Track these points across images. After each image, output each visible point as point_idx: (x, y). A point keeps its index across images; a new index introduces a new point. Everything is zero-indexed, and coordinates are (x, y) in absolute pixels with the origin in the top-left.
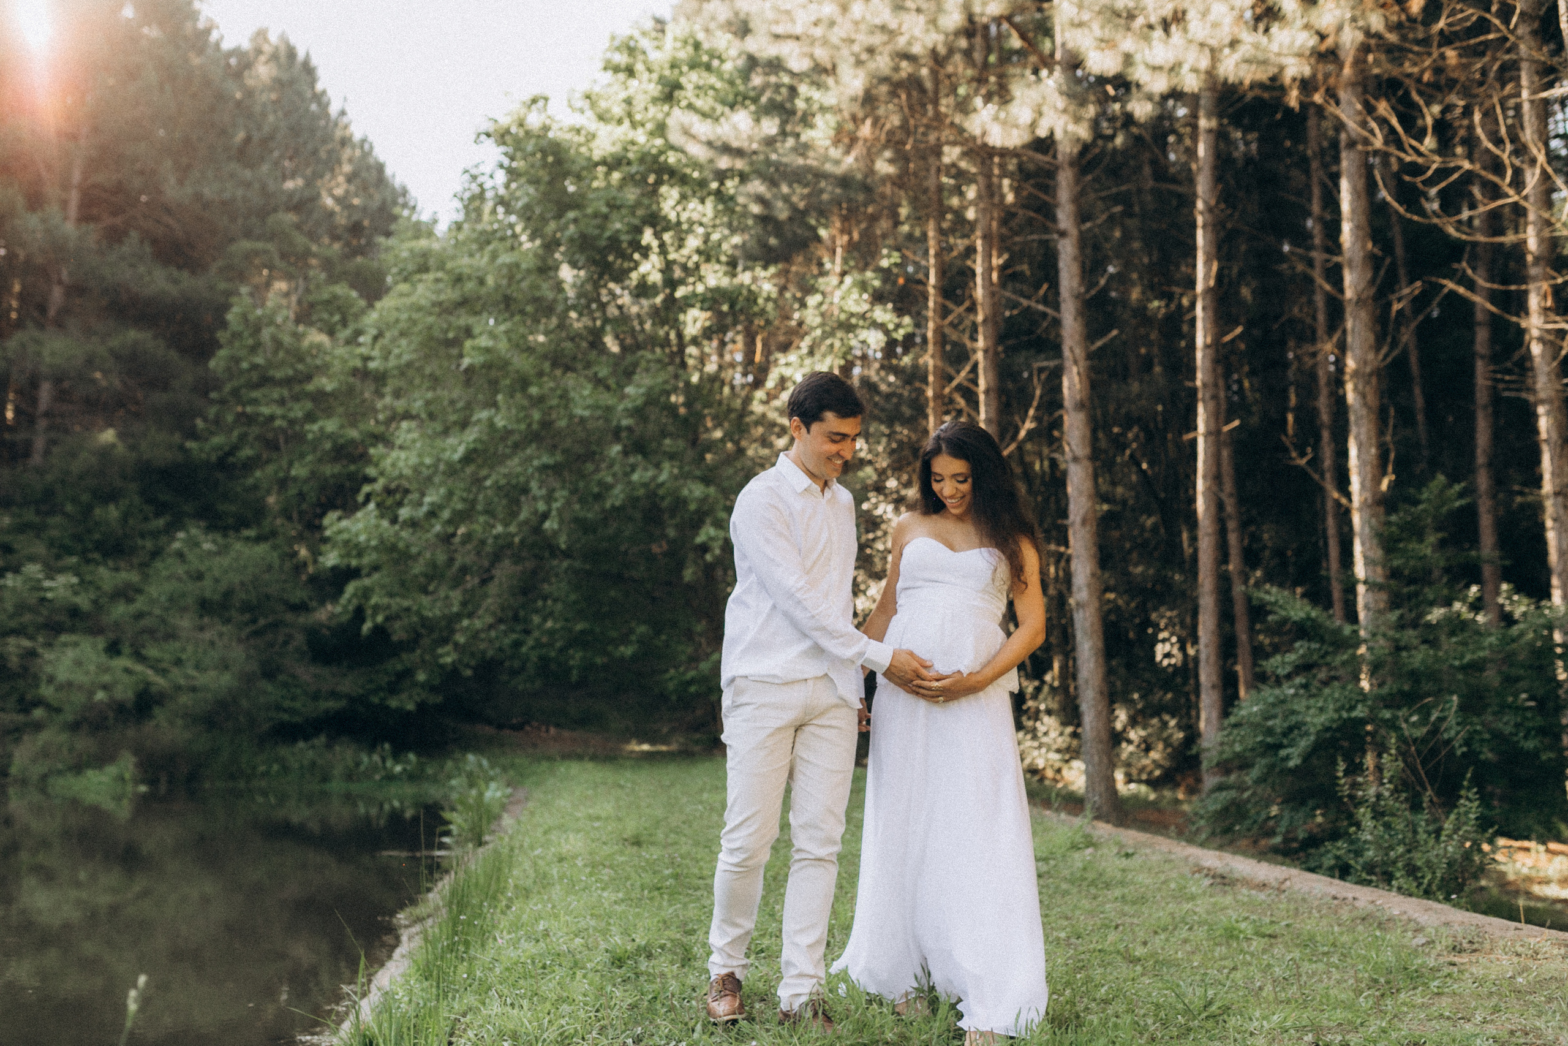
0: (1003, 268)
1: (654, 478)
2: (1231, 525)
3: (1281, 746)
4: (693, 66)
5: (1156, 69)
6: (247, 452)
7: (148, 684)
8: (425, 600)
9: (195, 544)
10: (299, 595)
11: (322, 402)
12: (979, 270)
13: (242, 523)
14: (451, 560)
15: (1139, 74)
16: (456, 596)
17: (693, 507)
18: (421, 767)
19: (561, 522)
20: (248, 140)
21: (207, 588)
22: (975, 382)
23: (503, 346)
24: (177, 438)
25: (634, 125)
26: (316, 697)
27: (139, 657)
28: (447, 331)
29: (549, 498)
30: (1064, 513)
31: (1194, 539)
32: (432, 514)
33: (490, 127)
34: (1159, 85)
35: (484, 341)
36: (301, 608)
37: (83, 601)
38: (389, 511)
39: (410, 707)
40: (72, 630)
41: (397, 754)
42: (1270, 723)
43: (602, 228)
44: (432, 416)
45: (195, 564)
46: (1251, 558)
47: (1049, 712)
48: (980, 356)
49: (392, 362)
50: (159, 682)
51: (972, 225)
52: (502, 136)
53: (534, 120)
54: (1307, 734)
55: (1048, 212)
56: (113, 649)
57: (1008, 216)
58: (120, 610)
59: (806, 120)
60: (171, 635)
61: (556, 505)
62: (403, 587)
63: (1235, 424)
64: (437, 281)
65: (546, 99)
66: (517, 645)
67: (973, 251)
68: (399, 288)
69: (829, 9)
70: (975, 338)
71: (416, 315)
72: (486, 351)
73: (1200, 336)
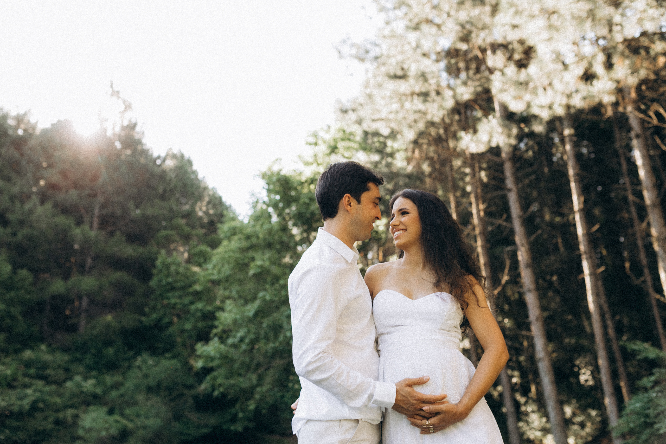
0: (485, 210)
2: (608, 316)
4: (343, 140)
5: (542, 107)
6: (166, 320)
7: (125, 427)
8: (241, 379)
9: (145, 361)
10: (190, 381)
11: (198, 295)
12: (474, 211)
13: (165, 351)
14: (252, 361)
15: (535, 111)
16: (254, 377)
20: (165, 191)
21: (151, 382)
23: (267, 264)
24: (137, 316)
25: (319, 165)
26: (198, 427)
27: (122, 414)
28: (243, 260)
30: (526, 316)
31: (591, 325)
32: (242, 340)
34: (545, 115)
35: (259, 263)
36: (190, 387)
37: (99, 391)
38: (222, 340)
39: (240, 429)
40: (94, 404)
42: (647, 412)
43: (307, 209)
44: (240, 297)
45: (145, 370)
46: (619, 330)
47: (533, 412)
48: (479, 249)
49: (222, 275)
50: (130, 425)
51: (469, 193)
52: (264, 176)
53: (276, 168)
55: (502, 180)
56: (111, 412)
57: (485, 186)
58: (114, 394)
59: (391, 155)
60: (135, 404)
62: (231, 374)
63: (602, 269)
64: (240, 239)
65: (281, 159)
66: (282, 397)
67: (470, 204)
68: (225, 243)
69: (395, 106)
70: (476, 241)
71: (231, 254)
72: (261, 267)
73: (580, 231)
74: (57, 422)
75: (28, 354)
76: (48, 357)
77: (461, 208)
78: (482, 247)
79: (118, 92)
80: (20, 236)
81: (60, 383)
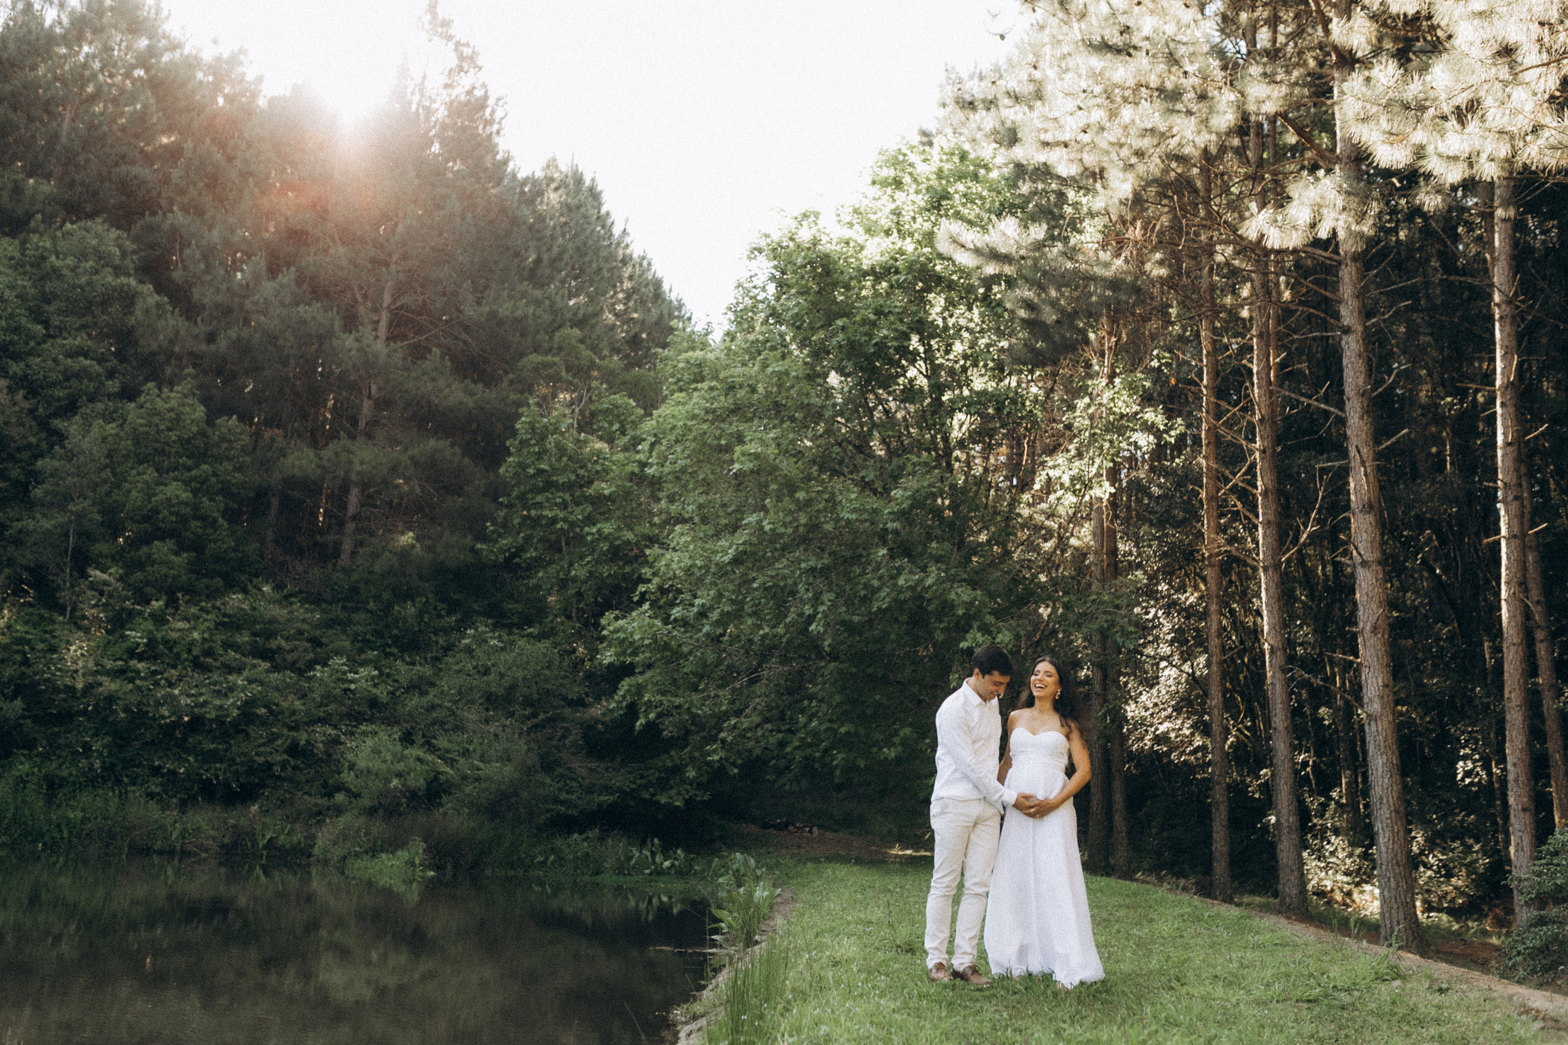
0: (1281, 367)
1: (921, 581)
2: (1540, 634)
4: (960, 176)
5: (1450, 159)
7: (438, 773)
8: (695, 698)
9: (483, 640)
10: (576, 691)
11: (601, 505)
12: (1255, 369)
13: (526, 621)
14: (720, 659)
16: (725, 696)
17: (960, 611)
18: (689, 863)
19: (827, 624)
20: (538, 261)
21: (493, 683)
22: (1253, 484)
23: (772, 452)
24: (469, 539)
25: (902, 235)
26: (590, 790)
27: (431, 748)
28: (719, 438)
29: (816, 601)
30: (1352, 620)
32: (703, 614)
33: (763, 243)
34: (1452, 175)
35: (753, 448)
36: (578, 703)
37: (382, 693)
38: (661, 609)
39: (679, 803)
40: (372, 720)
41: (667, 849)
43: (869, 335)
44: (704, 520)
45: (483, 659)
47: (1336, 832)
48: (1257, 457)
49: (668, 468)
50: (448, 771)
51: (1247, 324)
52: (775, 252)
53: (805, 235)
55: (1329, 308)
56: (407, 739)
57: (1285, 313)
58: (414, 702)
59: (1075, 225)
60: (460, 727)
61: (822, 608)
62: (675, 685)
63: (1541, 526)
65: (817, 215)
66: (782, 744)
67: (1249, 349)
69: (1098, 115)
71: (691, 423)
72: (757, 456)
73: (1500, 435)
74: (294, 750)
75: (235, 600)
76: (278, 612)
79: (446, 24)
80: (222, 343)
81: (302, 670)
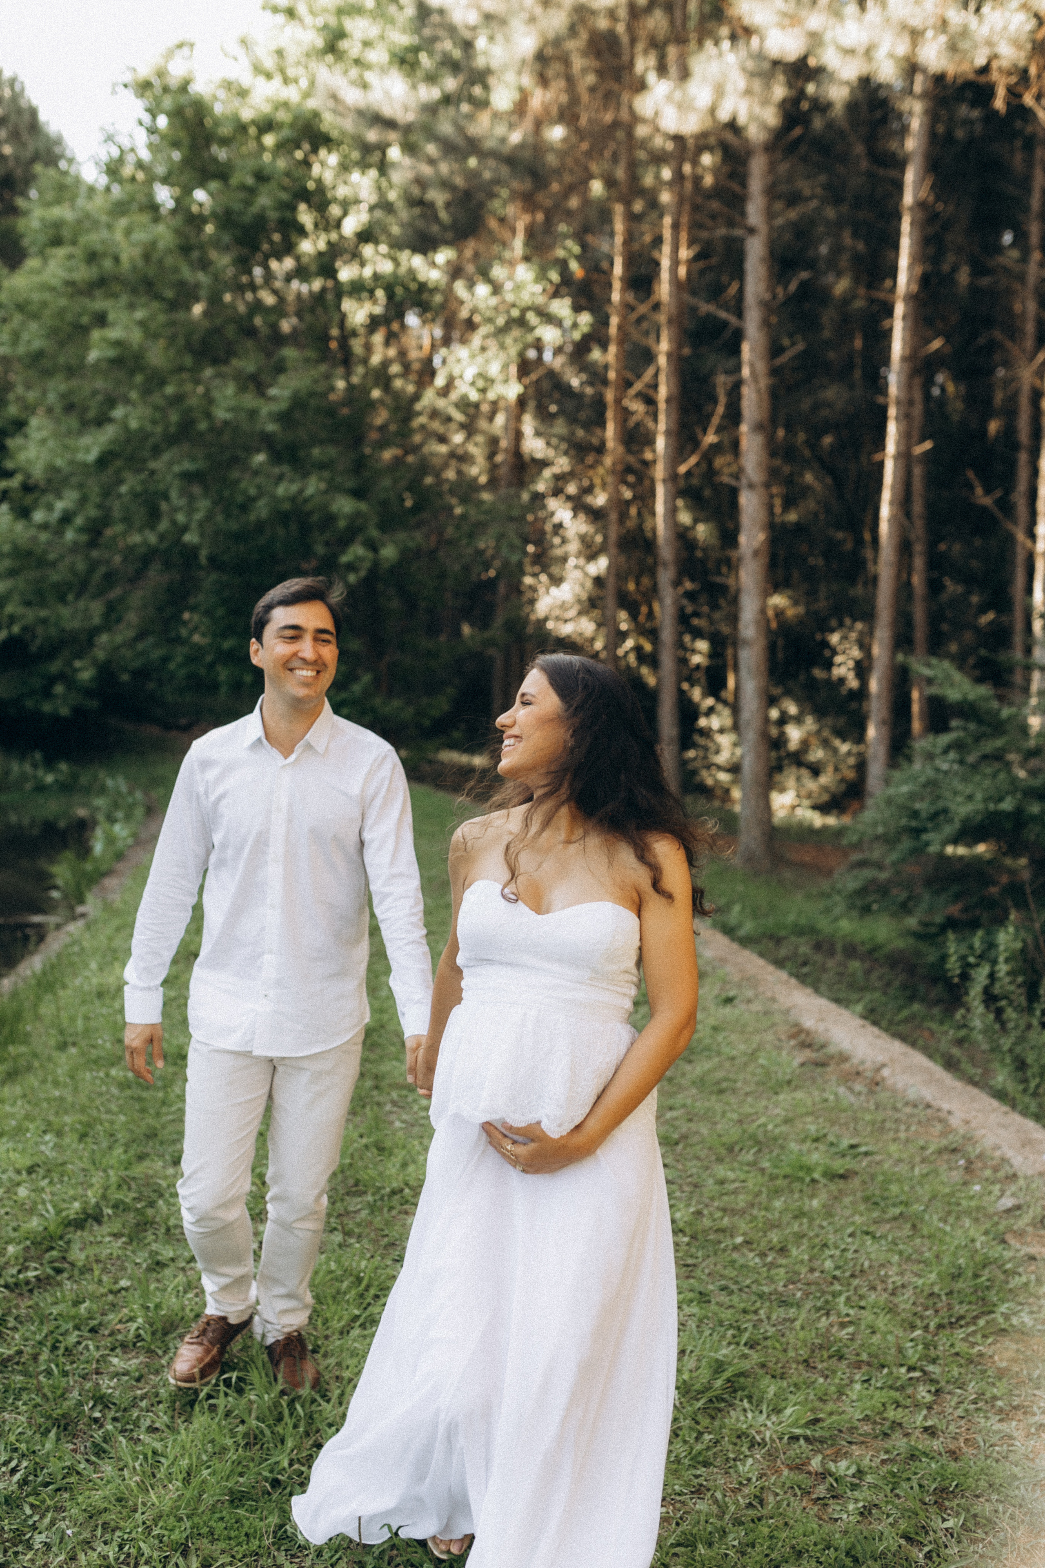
0: (691, 262)
1: (301, 491)
3: (925, 830)
5: (850, 52)
8: (64, 611)
12: (665, 263)
14: (92, 569)
15: (830, 58)
16: (97, 608)
17: (342, 524)
18: (75, 777)
19: (202, 535)
22: (655, 386)
23: (136, 336)
25: (286, 81)
28: (80, 315)
29: (191, 510)
30: (734, 543)
32: (66, 519)
33: (128, 77)
35: (114, 333)
39: (64, 711)
41: (49, 763)
42: (917, 805)
43: (248, 203)
44: (69, 409)
47: (723, 730)
48: (662, 360)
51: (661, 212)
52: (144, 87)
53: (177, 70)
54: (951, 821)
55: (738, 204)
61: (198, 516)
62: (41, 595)
63: (928, 445)
64: (70, 257)
65: (191, 44)
66: (165, 660)
67: (658, 241)
68: (32, 263)
70: (658, 340)
71: (47, 296)
72: (118, 343)
73: (897, 347)
77: (636, 246)
78: (669, 355)
